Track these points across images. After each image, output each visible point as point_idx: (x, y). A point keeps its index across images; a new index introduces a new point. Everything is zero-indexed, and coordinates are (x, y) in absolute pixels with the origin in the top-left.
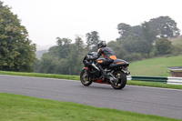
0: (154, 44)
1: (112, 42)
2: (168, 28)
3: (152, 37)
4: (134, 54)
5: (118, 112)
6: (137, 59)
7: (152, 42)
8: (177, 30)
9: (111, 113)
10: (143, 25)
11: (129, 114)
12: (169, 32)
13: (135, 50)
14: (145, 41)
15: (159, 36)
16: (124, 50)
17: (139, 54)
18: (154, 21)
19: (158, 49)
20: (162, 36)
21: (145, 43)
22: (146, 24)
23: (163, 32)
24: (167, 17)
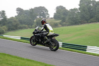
0: (35, 21)
1: (13, 17)
2: (44, 13)
3: (34, 17)
4: (24, 25)
5: (10, 56)
6: (25, 28)
7: (34, 19)
8: (48, 14)
9: (6, 56)
10: (30, 10)
12: (44, 15)
13: (25, 23)
14: (30, 18)
15: (38, 17)
16: (18, 22)
17: (26, 26)
18: (36, 8)
19: (37, 24)
20: (40, 17)
21: (30, 20)
22: (32, 9)
23: (41, 15)
24: (43, 7)
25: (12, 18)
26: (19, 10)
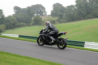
0: (33, 19)
2: (41, 11)
3: (32, 15)
4: (22, 23)
5: (9, 54)
6: (23, 26)
7: (31, 17)
8: (45, 12)
9: (5, 54)
10: (28, 8)
11: (15, 55)
12: (41, 13)
13: (22, 21)
15: (35, 15)
16: (16, 21)
17: (24, 24)
18: (33, 6)
19: (35, 22)
20: (37, 15)
21: (28, 18)
23: (38, 13)
24: (40, 5)
25: (10, 17)
26: (16, 8)
